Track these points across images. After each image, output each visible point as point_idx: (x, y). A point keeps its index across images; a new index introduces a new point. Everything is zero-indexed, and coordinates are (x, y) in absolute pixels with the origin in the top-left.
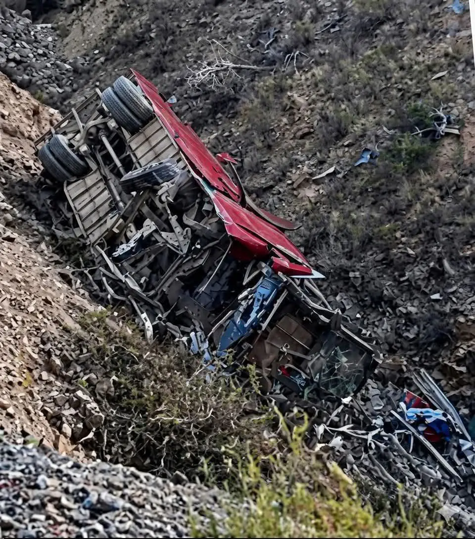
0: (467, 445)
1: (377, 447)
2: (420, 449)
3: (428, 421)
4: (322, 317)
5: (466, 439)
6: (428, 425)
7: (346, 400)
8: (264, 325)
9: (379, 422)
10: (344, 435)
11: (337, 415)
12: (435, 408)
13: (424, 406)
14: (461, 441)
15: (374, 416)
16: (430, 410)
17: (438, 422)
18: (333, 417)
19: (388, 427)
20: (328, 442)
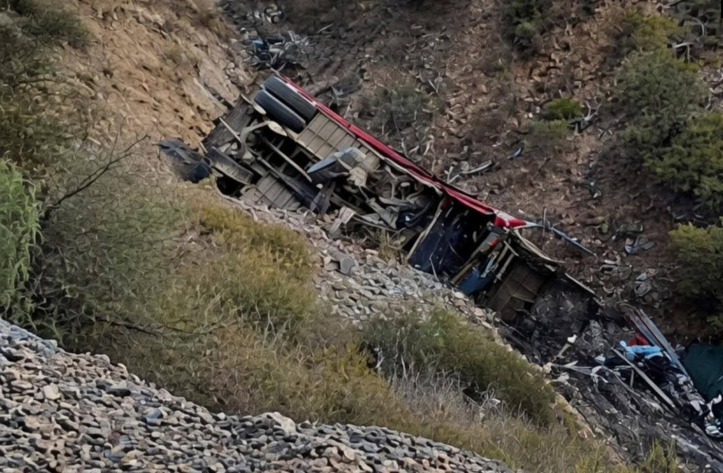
0: (682, 379)
1: (601, 382)
2: (640, 384)
3: (648, 357)
4: (549, 267)
5: (682, 373)
6: (647, 361)
7: (572, 340)
8: (499, 276)
9: (601, 358)
10: (569, 371)
11: (564, 354)
12: (652, 345)
13: (642, 344)
14: (678, 375)
15: (598, 354)
16: (649, 347)
17: (656, 358)
18: (560, 355)
19: (610, 364)
20: (556, 378)
